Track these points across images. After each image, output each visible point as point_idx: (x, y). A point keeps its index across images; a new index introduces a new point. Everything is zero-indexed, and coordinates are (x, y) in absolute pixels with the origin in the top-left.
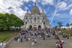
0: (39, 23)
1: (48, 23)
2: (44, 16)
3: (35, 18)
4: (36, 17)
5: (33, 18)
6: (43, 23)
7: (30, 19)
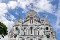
0: (38, 35)
1: (54, 37)
2: (47, 25)
3: (31, 28)
4: (34, 26)
5: (28, 27)
6: (45, 36)
7: (22, 29)
